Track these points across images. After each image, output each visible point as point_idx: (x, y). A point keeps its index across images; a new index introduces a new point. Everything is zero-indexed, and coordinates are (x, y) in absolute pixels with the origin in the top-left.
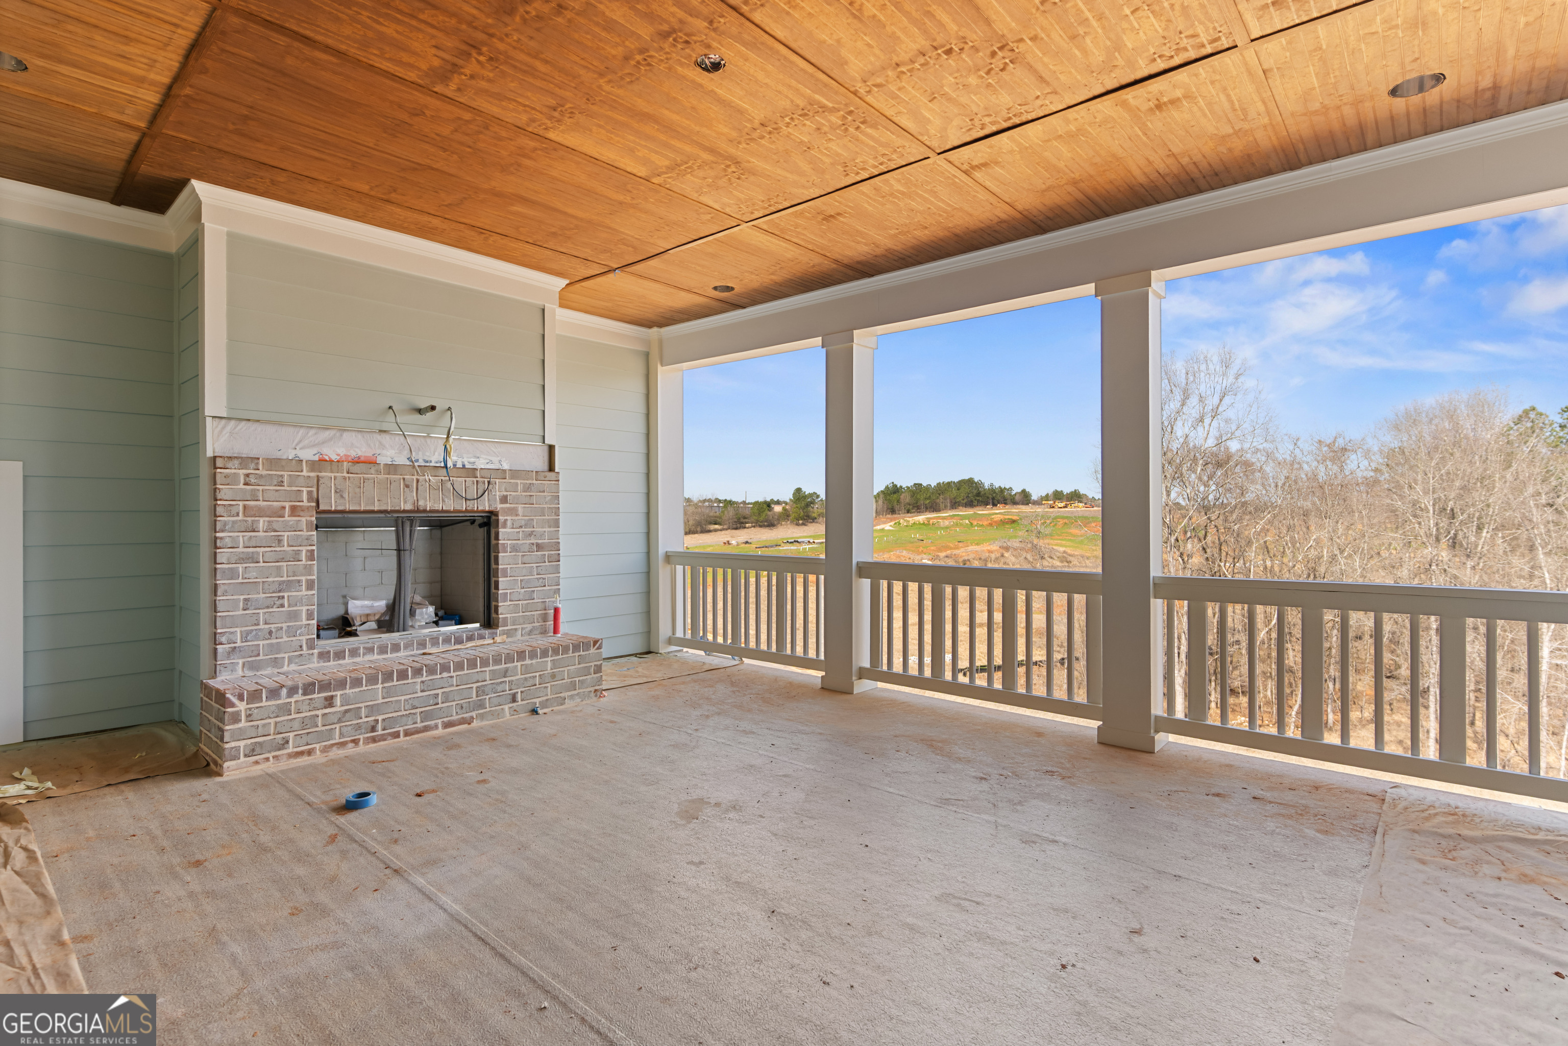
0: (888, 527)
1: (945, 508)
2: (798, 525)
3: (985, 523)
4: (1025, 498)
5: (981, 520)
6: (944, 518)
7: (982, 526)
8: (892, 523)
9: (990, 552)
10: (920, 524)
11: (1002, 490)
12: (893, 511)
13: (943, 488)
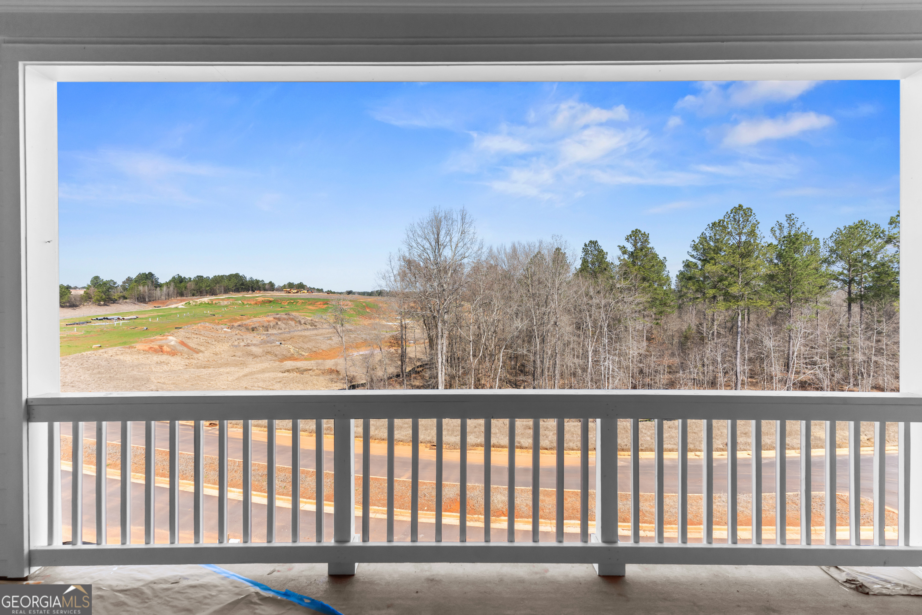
0: (181, 305)
1: (220, 293)
2: (100, 305)
3: (253, 303)
4: (271, 287)
5: (249, 301)
6: (222, 300)
7: (251, 304)
8: (184, 303)
9: (269, 322)
10: (205, 303)
11: (257, 281)
12: (182, 295)
13: (218, 280)
